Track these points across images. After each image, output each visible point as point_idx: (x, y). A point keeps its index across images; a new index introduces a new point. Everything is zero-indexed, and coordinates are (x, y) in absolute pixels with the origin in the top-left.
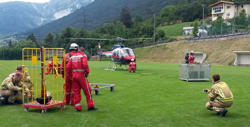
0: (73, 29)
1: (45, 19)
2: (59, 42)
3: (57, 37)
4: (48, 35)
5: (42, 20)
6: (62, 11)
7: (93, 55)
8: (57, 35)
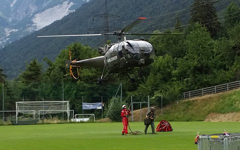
0: (85, 48)
1: (14, 30)
2: (55, 81)
3: (51, 70)
4: (31, 65)
5: (8, 32)
6: (51, 9)
7: (136, 107)
8: (50, 64)
